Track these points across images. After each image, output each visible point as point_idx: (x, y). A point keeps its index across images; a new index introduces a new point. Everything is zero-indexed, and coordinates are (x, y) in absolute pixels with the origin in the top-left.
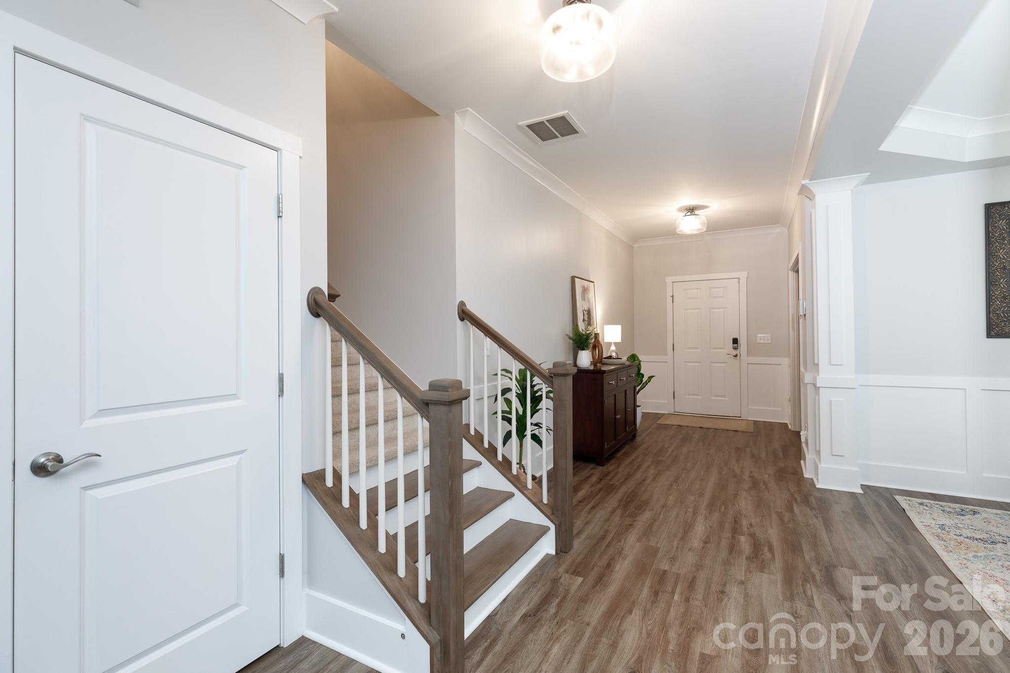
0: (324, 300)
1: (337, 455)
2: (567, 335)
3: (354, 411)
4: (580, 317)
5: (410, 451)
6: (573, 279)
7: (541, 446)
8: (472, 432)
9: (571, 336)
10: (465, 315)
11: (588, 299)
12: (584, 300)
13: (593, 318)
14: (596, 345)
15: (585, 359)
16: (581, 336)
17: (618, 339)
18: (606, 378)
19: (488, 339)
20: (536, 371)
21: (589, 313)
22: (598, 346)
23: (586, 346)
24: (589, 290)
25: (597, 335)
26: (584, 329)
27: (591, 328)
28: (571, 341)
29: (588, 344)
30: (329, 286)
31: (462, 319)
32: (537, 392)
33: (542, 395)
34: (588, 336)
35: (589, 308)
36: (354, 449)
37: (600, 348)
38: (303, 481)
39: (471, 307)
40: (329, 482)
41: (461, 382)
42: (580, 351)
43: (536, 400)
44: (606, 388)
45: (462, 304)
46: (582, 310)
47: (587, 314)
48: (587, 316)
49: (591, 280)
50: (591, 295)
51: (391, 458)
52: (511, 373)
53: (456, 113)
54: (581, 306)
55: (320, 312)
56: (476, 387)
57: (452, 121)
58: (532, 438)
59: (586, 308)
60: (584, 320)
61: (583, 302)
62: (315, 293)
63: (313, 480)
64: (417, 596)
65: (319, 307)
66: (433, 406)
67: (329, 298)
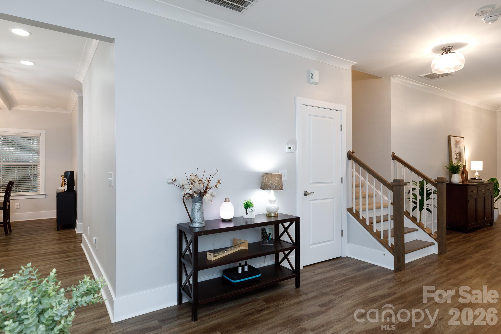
0: (351, 154)
1: (358, 204)
2: (445, 166)
4: (454, 156)
6: (449, 137)
7: (431, 213)
9: (448, 167)
10: (394, 157)
11: (460, 147)
12: (457, 148)
13: (463, 157)
14: (464, 173)
15: (457, 179)
16: (454, 167)
18: (469, 189)
19: (406, 168)
20: (429, 181)
21: (460, 154)
22: (465, 172)
23: (457, 172)
24: (460, 142)
25: (464, 167)
26: (455, 163)
27: (460, 163)
28: (448, 170)
29: (458, 171)
30: (352, 151)
31: (393, 159)
32: (429, 190)
33: (431, 192)
34: (458, 167)
35: (460, 152)
36: (364, 204)
37: (466, 173)
38: (347, 210)
39: (397, 154)
40: (355, 211)
41: (404, 180)
42: (453, 175)
43: (428, 195)
44: (469, 194)
45: (393, 153)
46: (455, 153)
47: (459, 155)
48: (458, 156)
49: (462, 136)
50: (461, 144)
51: (371, 209)
52: (416, 183)
53: (392, 77)
54: (454, 151)
55: (351, 158)
57: (389, 80)
58: (426, 210)
59: (458, 152)
60: (456, 159)
61: (456, 148)
62: (349, 152)
63: (350, 210)
64: (388, 245)
65: (350, 156)
66: (394, 187)
67: (353, 153)
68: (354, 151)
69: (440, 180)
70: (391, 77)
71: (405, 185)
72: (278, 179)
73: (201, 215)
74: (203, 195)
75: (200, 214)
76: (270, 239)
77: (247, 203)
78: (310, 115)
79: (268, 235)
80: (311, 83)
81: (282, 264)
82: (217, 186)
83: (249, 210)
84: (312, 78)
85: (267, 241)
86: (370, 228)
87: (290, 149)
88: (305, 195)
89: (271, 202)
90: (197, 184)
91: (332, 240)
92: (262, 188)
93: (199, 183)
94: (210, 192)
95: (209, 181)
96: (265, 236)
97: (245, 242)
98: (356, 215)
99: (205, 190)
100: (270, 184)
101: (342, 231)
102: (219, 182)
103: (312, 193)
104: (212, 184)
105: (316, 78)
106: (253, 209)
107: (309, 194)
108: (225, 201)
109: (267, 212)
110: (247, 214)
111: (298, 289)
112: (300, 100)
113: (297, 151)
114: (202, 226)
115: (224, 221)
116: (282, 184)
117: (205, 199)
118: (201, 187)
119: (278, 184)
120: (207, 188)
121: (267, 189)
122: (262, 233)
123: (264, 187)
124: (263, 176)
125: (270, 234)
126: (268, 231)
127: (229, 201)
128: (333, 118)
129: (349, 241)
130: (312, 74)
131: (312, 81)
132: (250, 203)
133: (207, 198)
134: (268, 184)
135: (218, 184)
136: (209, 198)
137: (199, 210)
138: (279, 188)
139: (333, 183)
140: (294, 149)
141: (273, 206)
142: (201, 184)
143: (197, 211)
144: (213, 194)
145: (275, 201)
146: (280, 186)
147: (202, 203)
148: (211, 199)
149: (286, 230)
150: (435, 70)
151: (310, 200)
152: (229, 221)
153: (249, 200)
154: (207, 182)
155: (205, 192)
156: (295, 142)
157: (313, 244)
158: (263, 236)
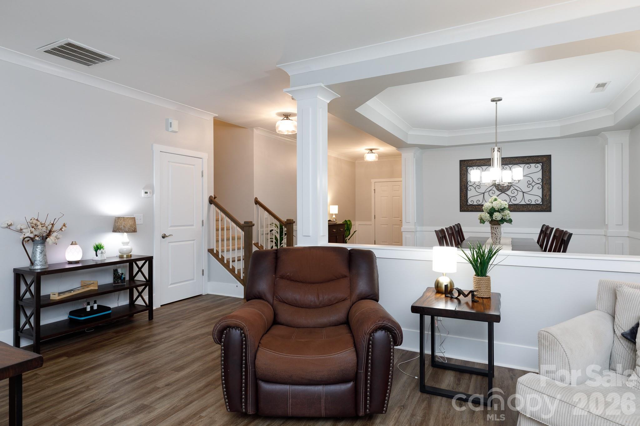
0: (213, 199)
1: (217, 246)
3: (223, 235)
5: (239, 249)
8: (260, 245)
10: (257, 202)
17: (337, 212)
19: (266, 212)
30: (214, 195)
31: (256, 204)
36: (223, 246)
38: (208, 251)
39: (260, 200)
40: (215, 252)
45: (256, 199)
55: (212, 203)
56: (261, 229)
62: (210, 197)
63: (211, 251)
64: (240, 278)
65: (212, 201)
66: (245, 228)
67: (215, 198)
68: (216, 196)
69: (289, 222)
70: (254, 129)
71: (253, 226)
72: (131, 222)
73: (44, 257)
74: (46, 238)
75: (42, 256)
76: (122, 279)
77: (97, 246)
78: (169, 162)
79: (121, 275)
80: (170, 132)
81: (137, 303)
82: (63, 230)
83: (99, 252)
84: (171, 127)
85: (120, 281)
86: (227, 266)
87: (146, 194)
88: (163, 237)
89: (124, 244)
90: (40, 227)
91: (193, 279)
92: (114, 231)
93: (42, 227)
94: (54, 234)
95: (53, 224)
96: (117, 277)
97: (94, 282)
98: (216, 255)
99: (48, 233)
100: (122, 227)
101: (203, 270)
102: (64, 225)
103: (170, 235)
104: (56, 228)
105: (175, 127)
106: (103, 251)
107: (167, 236)
108: (72, 244)
109: (120, 254)
110: (97, 256)
111: (151, 321)
112: (157, 147)
113: (154, 195)
114: (45, 268)
115: (70, 263)
116: (136, 227)
117: (48, 242)
118: (44, 230)
119: (131, 227)
120: (50, 231)
121: (119, 232)
122: (114, 274)
123: (116, 230)
124: (115, 220)
125: (122, 274)
126: (120, 271)
127: (76, 244)
128: (194, 165)
129: (209, 280)
130: (171, 123)
131: (171, 129)
132: (101, 246)
133: (51, 240)
134: (120, 227)
135: (64, 227)
136: (53, 240)
137: (41, 253)
138: (131, 230)
139: (194, 226)
140: (151, 194)
141: (126, 248)
142: (45, 228)
143: (39, 253)
144: (58, 237)
145: (128, 243)
146: (133, 228)
147: (45, 246)
148: (57, 240)
149: (140, 269)
150: (278, 131)
151: (169, 242)
152: (77, 262)
153: (99, 243)
154: (51, 226)
155: (49, 235)
156: (151, 187)
157: (171, 284)
158: (115, 276)
